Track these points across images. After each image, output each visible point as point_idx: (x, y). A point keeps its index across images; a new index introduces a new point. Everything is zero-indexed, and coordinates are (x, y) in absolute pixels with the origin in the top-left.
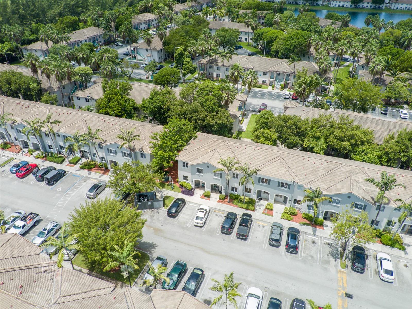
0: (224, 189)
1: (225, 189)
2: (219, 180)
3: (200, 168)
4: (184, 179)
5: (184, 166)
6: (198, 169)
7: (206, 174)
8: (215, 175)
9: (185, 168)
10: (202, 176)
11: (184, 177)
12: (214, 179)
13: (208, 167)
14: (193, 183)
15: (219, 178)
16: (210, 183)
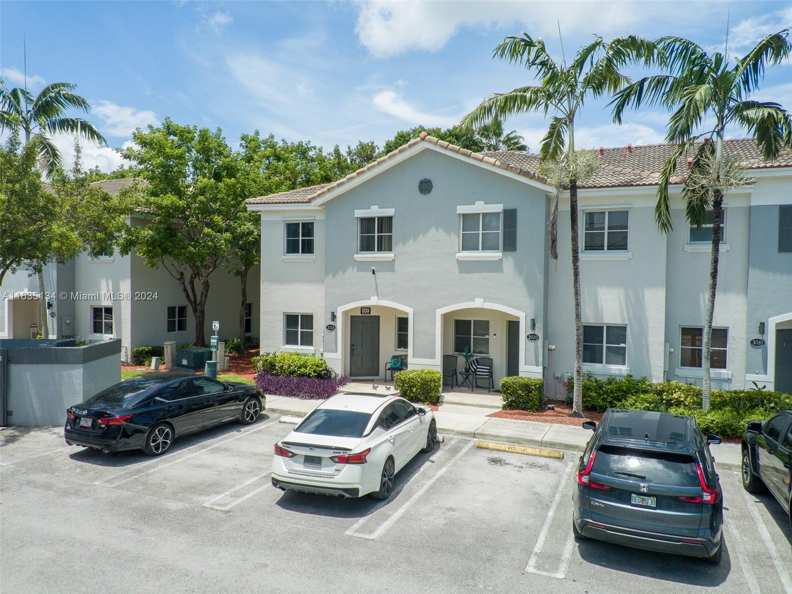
0: (533, 337)
1: (539, 332)
2: (496, 267)
3: (375, 211)
4: (291, 338)
5: (292, 248)
6: (367, 223)
7: (411, 246)
8: (468, 244)
9: (300, 257)
10: (390, 266)
11: (291, 321)
12: (465, 267)
13: (425, 187)
14: (333, 333)
15: (495, 255)
16: (440, 312)
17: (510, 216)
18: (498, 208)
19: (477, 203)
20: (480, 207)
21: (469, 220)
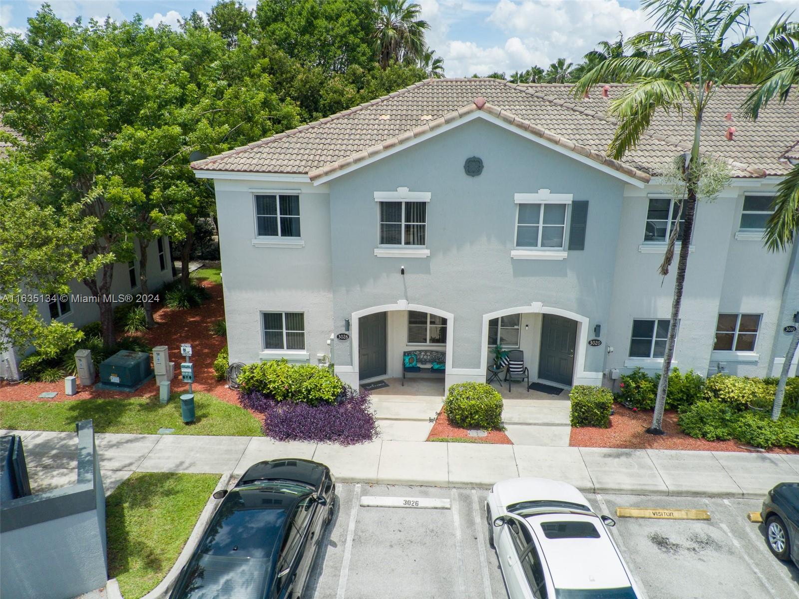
0: (595, 343)
3: (403, 195)
4: (272, 340)
5: (266, 227)
6: (390, 210)
8: (526, 239)
9: (278, 240)
10: (423, 265)
11: (271, 320)
12: (521, 267)
13: (474, 167)
14: (346, 343)
15: (559, 254)
16: (488, 317)
17: (580, 209)
18: (567, 199)
19: (541, 191)
20: (544, 197)
21: (528, 211)
